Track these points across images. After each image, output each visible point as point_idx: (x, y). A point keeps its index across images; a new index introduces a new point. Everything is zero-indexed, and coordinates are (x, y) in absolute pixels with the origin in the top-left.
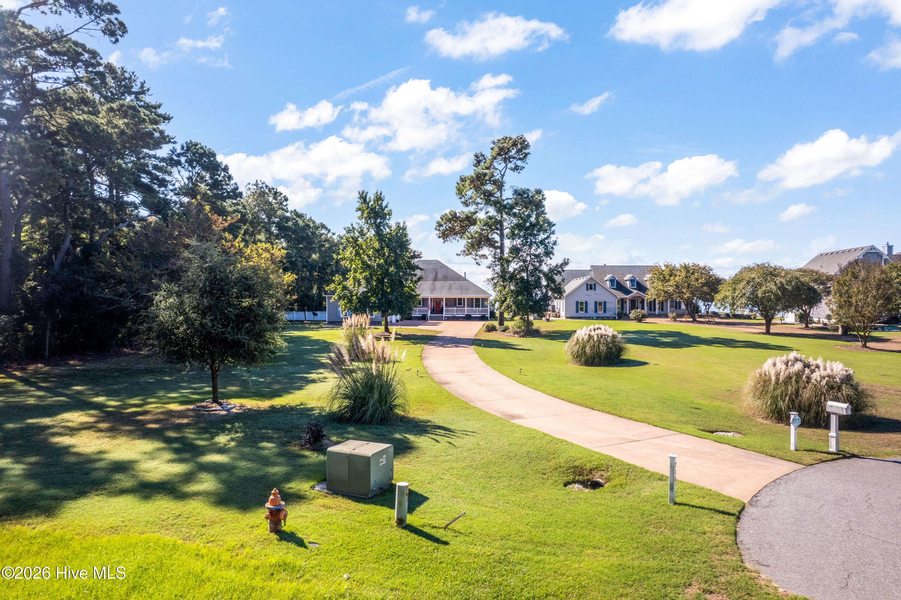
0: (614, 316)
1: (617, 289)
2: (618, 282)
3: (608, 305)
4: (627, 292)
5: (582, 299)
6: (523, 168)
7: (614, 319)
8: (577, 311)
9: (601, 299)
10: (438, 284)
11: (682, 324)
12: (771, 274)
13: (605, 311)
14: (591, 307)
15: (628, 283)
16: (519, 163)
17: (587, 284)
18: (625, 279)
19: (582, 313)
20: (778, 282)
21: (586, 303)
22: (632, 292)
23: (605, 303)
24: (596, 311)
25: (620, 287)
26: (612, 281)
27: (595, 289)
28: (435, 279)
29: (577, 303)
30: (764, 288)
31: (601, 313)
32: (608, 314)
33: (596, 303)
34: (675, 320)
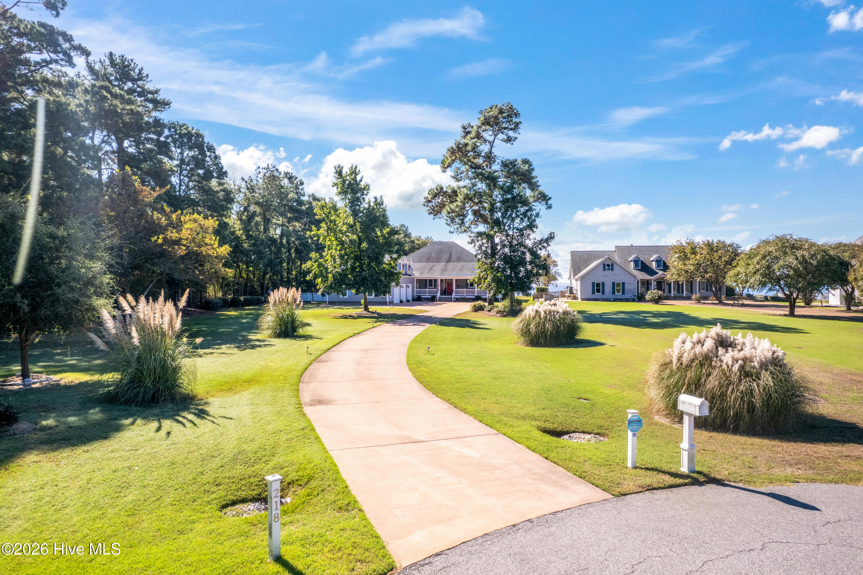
0: (633, 297)
1: (642, 270)
2: (642, 263)
3: (627, 287)
4: (652, 273)
5: (599, 280)
6: (516, 138)
7: (633, 300)
8: (593, 293)
9: (618, 280)
10: (451, 265)
11: (708, 306)
12: (793, 247)
13: (623, 293)
14: (608, 288)
15: (654, 263)
16: (511, 133)
17: (604, 264)
18: (651, 259)
19: (598, 295)
20: (798, 255)
21: (603, 283)
22: (657, 273)
23: (623, 284)
24: (614, 293)
25: (644, 268)
26: (636, 262)
27: (612, 269)
28: (449, 261)
29: (593, 283)
30: (781, 263)
31: (619, 295)
32: (626, 296)
33: (613, 284)
34: (699, 302)
